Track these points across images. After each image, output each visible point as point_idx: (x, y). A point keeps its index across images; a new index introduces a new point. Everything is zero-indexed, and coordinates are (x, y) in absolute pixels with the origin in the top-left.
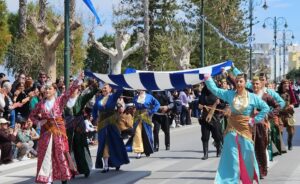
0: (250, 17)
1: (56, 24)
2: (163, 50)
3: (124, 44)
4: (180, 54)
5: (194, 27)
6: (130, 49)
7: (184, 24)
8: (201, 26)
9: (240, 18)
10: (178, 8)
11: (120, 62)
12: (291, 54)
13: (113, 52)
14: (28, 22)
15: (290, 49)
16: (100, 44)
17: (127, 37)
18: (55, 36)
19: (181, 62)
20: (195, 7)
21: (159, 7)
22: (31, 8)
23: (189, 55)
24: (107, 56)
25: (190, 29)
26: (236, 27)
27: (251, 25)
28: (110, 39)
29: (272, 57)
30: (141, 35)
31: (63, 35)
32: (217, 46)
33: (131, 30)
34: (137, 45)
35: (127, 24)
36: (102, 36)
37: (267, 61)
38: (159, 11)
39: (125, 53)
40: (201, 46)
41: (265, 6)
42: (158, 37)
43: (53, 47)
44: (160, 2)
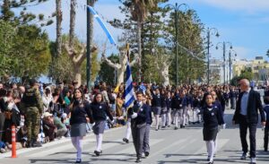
0: (208, 42)
1: (81, 48)
2: (151, 65)
4: (162, 67)
5: (170, 49)
7: (164, 47)
8: (175, 48)
9: (201, 43)
10: (160, 36)
11: (123, 73)
12: (234, 66)
13: (118, 66)
14: (63, 47)
15: (234, 63)
16: (109, 61)
18: (81, 56)
19: (163, 73)
20: (171, 36)
21: (147, 36)
22: (64, 38)
23: (167, 68)
24: (113, 69)
26: (198, 49)
27: (208, 47)
28: (116, 57)
30: (136, 55)
31: (87, 55)
34: (134, 61)
36: (110, 55)
37: (218, 71)
38: (148, 38)
40: (175, 62)
41: (217, 35)
42: (148, 56)
43: (79, 64)
44: (148, 33)
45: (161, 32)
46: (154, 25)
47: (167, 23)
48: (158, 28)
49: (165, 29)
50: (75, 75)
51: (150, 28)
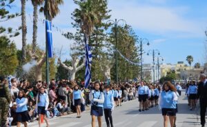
0: (141, 50)
1: (41, 54)
2: (96, 67)
3: (76, 64)
4: (105, 69)
5: (112, 55)
6: (80, 67)
7: (107, 54)
8: (115, 55)
9: (135, 50)
10: (103, 46)
11: (74, 74)
12: (162, 69)
13: (71, 68)
14: (27, 53)
15: (161, 66)
16: (64, 64)
17: (78, 61)
18: (41, 61)
19: (106, 74)
20: (112, 45)
21: (94, 45)
22: (28, 47)
23: (109, 70)
24: (67, 71)
25: (109, 57)
26: (133, 55)
27: (141, 54)
28: (69, 62)
29: (152, 70)
31: (45, 60)
32: (124, 65)
33: (79, 58)
34: (83, 64)
35: (78, 54)
36: (64, 61)
37: (150, 72)
38: (94, 47)
39: (77, 69)
40: (115, 65)
41: (148, 44)
43: (40, 66)
44: (94, 43)
45: (104, 42)
46: (99, 37)
47: (109, 36)
48: (102, 39)
49: (107, 40)
50: (37, 75)
51: (96, 39)
